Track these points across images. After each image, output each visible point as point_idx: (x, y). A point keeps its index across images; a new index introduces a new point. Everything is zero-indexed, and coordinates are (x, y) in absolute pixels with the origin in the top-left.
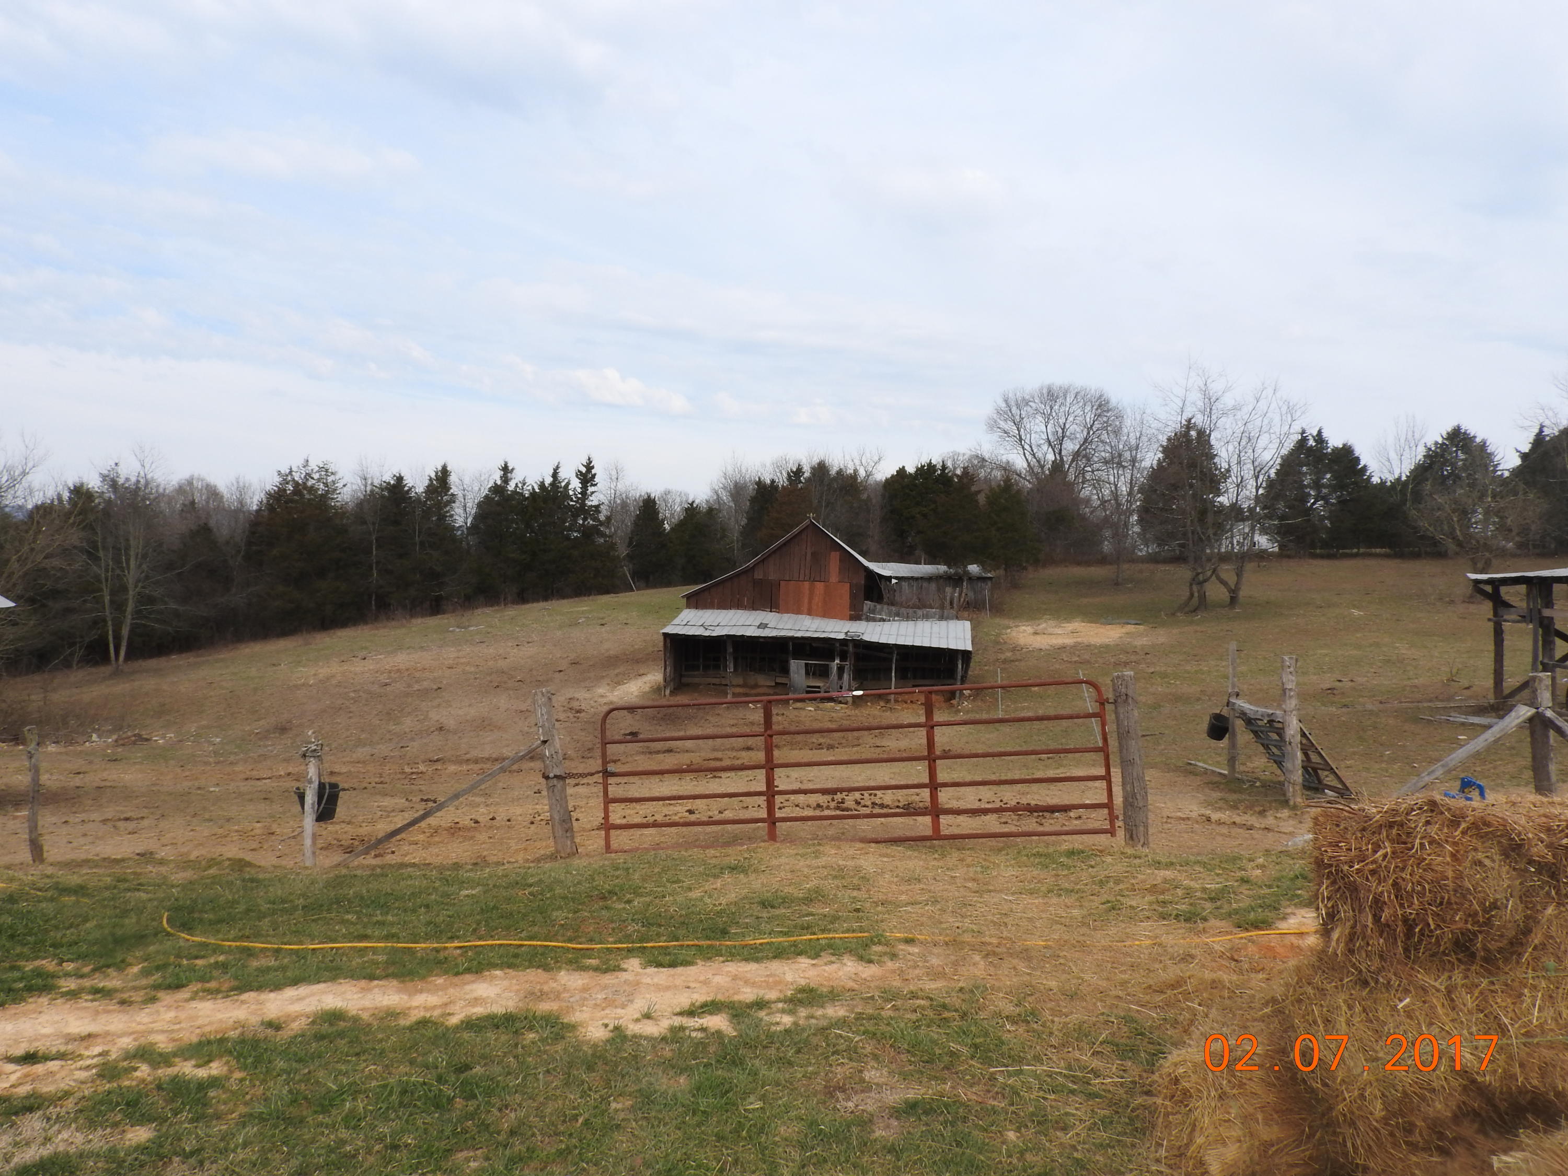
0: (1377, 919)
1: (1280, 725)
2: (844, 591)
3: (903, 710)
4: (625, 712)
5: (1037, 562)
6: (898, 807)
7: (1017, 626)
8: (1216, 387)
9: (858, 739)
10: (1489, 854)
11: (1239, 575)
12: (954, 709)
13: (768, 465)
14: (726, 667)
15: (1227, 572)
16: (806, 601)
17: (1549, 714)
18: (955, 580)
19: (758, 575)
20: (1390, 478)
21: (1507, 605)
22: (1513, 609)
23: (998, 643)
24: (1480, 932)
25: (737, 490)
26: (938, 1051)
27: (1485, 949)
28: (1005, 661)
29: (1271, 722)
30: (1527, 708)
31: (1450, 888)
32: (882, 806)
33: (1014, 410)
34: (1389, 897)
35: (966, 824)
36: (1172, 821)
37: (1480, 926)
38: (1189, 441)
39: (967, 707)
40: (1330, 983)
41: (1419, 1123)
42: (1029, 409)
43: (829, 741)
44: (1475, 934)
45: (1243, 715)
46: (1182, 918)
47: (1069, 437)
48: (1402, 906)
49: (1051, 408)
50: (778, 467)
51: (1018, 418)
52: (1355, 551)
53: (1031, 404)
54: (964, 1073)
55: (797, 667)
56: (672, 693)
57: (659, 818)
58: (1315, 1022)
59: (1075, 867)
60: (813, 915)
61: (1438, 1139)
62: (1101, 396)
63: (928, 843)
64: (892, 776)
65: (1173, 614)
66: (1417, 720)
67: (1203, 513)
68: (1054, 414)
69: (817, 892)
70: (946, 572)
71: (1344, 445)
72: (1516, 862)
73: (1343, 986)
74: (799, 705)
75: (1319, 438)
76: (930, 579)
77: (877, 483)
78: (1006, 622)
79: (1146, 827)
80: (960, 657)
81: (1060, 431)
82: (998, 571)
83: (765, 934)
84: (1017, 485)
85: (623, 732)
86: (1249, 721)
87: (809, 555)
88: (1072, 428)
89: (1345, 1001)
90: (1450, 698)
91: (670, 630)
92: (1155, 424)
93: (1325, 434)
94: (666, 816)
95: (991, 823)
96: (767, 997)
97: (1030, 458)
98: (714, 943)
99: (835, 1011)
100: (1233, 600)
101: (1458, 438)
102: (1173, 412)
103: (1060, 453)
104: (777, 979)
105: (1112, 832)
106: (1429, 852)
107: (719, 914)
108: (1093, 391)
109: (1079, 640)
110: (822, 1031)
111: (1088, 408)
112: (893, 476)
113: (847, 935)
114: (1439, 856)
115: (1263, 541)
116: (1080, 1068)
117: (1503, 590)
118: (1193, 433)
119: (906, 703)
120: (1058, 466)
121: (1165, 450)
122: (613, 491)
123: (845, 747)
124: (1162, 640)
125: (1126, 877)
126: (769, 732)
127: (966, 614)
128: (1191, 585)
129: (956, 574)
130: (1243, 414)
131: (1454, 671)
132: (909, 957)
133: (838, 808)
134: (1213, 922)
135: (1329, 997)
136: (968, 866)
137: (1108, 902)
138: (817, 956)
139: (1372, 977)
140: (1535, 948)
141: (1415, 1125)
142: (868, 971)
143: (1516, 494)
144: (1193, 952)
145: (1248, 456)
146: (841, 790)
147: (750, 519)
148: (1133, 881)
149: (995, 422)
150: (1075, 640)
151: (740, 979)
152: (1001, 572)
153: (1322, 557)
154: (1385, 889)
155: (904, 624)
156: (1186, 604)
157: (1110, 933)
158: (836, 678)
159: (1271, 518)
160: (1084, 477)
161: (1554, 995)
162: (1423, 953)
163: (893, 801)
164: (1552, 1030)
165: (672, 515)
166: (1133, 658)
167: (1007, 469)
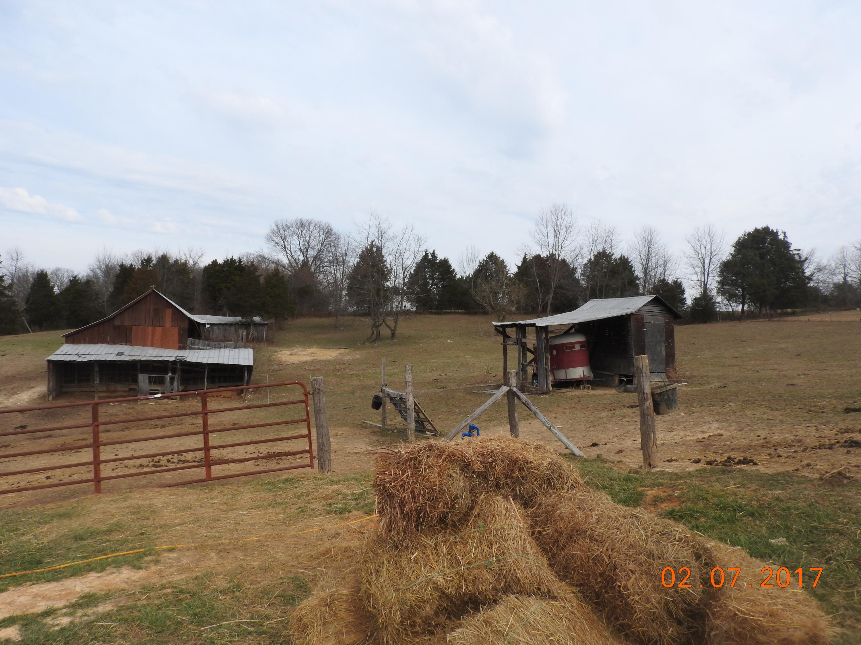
0: (402, 510)
1: (405, 400)
2: (175, 332)
3: (212, 401)
4: (17, 413)
5: (293, 316)
6: (194, 461)
7: (281, 351)
8: (384, 226)
9: (182, 420)
10: (455, 471)
11: (396, 322)
12: (242, 399)
13: (129, 255)
14: (93, 380)
15: (390, 320)
16: (150, 338)
17: (515, 389)
18: (246, 325)
19: (117, 322)
20: (465, 276)
21: (509, 337)
22: (511, 339)
23: (270, 361)
24: (450, 512)
25: (108, 270)
26: (168, 623)
27: (453, 521)
28: (273, 371)
29: (401, 398)
30: (506, 387)
31: (437, 490)
32: (184, 462)
33: (281, 231)
34: (408, 499)
35: (234, 468)
36: (350, 455)
37: (450, 509)
38: (372, 253)
39: (250, 398)
40: (380, 550)
41: (419, 621)
42: (290, 231)
43: (162, 423)
44: (447, 513)
45: (388, 395)
46: (338, 512)
47: (311, 248)
48: (415, 502)
49: (302, 231)
50: (136, 257)
51: (283, 235)
52: (449, 311)
53: (290, 228)
54: (182, 635)
55: (143, 379)
56: (54, 398)
57: (22, 484)
58: (371, 573)
59: (286, 489)
60: (109, 541)
61: (429, 627)
62: (328, 227)
63: (205, 483)
64: (196, 442)
65: (364, 343)
66: (471, 393)
67: (379, 290)
68: (303, 235)
69: (117, 525)
70: (240, 321)
71: (444, 259)
72: (467, 473)
73: (386, 550)
74: (144, 402)
75: (434, 255)
76: (231, 325)
77: (200, 269)
78: (275, 349)
79: (330, 461)
80: (246, 369)
81: (307, 244)
82: (271, 320)
83: (70, 559)
84: (283, 272)
85: (14, 426)
86: (392, 399)
87: (151, 311)
88: (313, 243)
89: (387, 559)
90: (487, 382)
91: (52, 358)
92: (355, 243)
93: (436, 253)
94: (28, 482)
95: (250, 466)
96: (56, 606)
97: (290, 258)
98: (27, 572)
99: (102, 608)
100: (393, 335)
101: (492, 257)
102: (363, 238)
103: (307, 256)
104: (69, 591)
105: (311, 466)
106: (428, 472)
107: (39, 550)
108: (324, 224)
109: (315, 358)
110: (90, 625)
111: (321, 233)
112: (209, 265)
113: (128, 552)
114: (433, 474)
115: (408, 305)
116: (258, 616)
117: (507, 330)
118: (374, 249)
119: (214, 397)
120: (305, 263)
121: (361, 257)
122: (14, 268)
123: (173, 425)
124: (358, 356)
125: (313, 492)
126: (96, 424)
127: (251, 345)
128: (372, 328)
129: (246, 322)
130: (397, 241)
131: (489, 369)
132: (168, 561)
133: (154, 466)
134: (355, 512)
135: (379, 558)
136: (225, 495)
137: (300, 508)
138: (103, 570)
139: (400, 543)
140: (475, 516)
141: (417, 622)
142: (137, 575)
143: (515, 285)
144: (340, 532)
145: (400, 261)
146: (159, 455)
147: (116, 288)
148: (316, 494)
149: (271, 237)
150: (313, 358)
151: (40, 596)
152: (273, 321)
153: (435, 313)
154: (407, 495)
155: (213, 351)
156: (370, 337)
157: (297, 527)
158: (169, 384)
159: (411, 294)
160: (319, 270)
161: (482, 540)
162: (425, 527)
163: (192, 458)
164: (480, 559)
165: (62, 283)
166: (343, 367)
167: (277, 263)
